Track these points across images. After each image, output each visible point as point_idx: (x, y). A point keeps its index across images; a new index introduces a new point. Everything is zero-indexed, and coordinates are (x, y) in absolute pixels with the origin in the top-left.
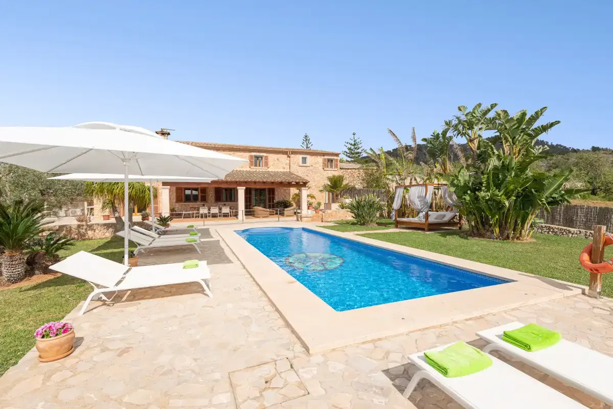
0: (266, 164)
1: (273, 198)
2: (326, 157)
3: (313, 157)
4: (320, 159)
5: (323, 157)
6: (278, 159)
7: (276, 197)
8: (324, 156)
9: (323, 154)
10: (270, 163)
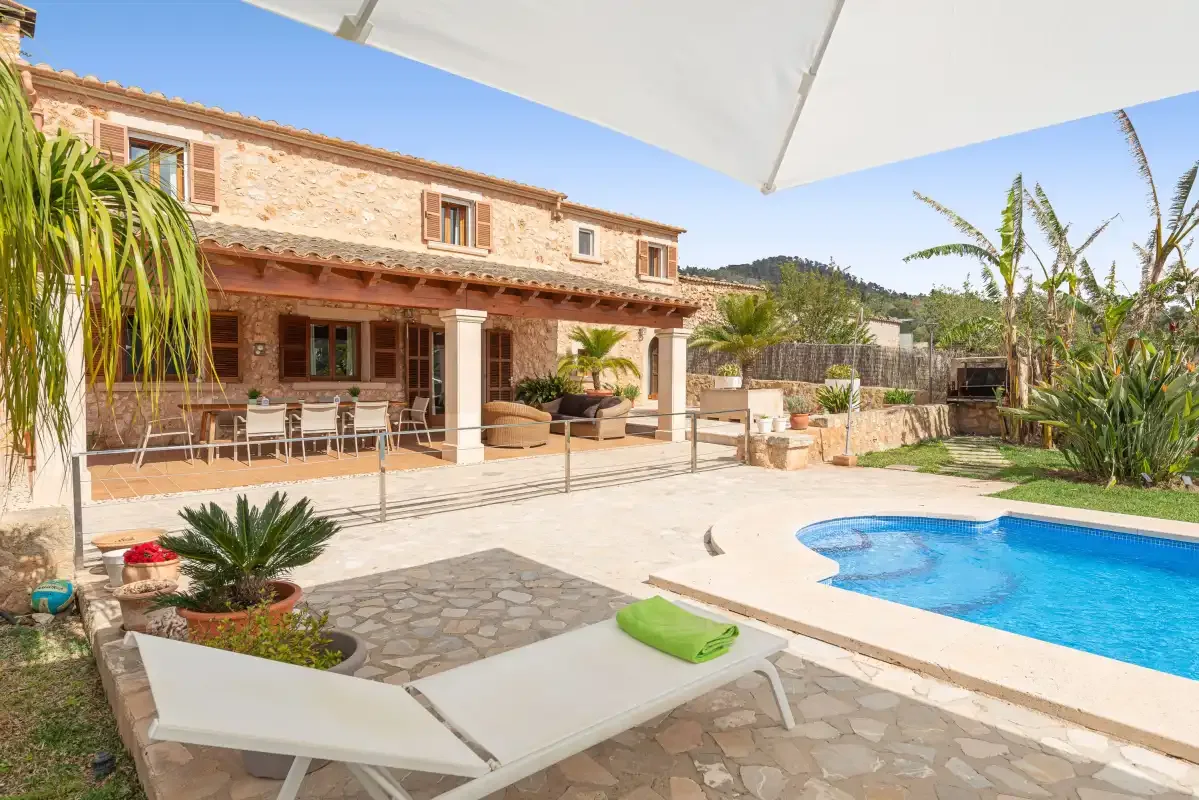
0: (484, 237)
1: (507, 369)
2: (645, 238)
3: (611, 232)
4: (628, 242)
5: (636, 237)
6: (522, 223)
7: (516, 368)
8: (639, 232)
9: (639, 227)
10: (497, 234)
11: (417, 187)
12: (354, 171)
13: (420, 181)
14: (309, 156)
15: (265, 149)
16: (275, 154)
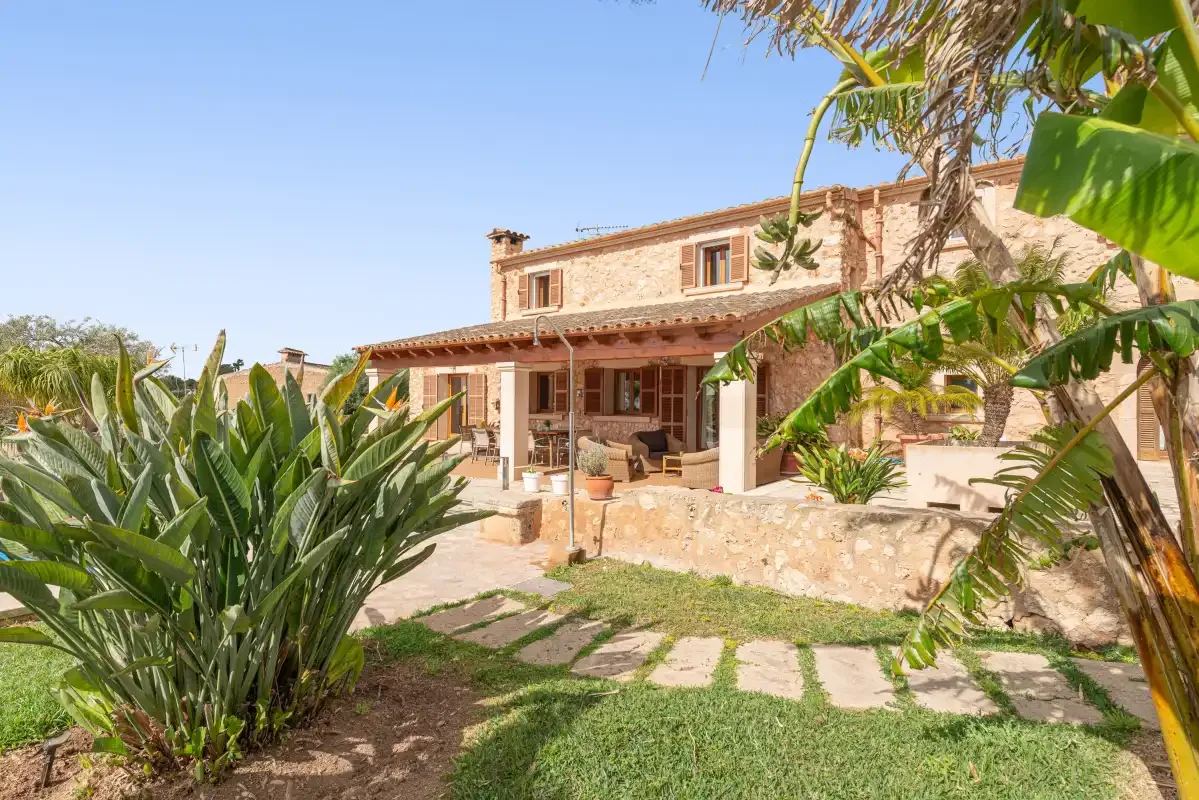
0: (738, 270)
11: (677, 245)
12: (632, 252)
13: (681, 238)
14: (608, 252)
15: (584, 258)
16: (589, 259)
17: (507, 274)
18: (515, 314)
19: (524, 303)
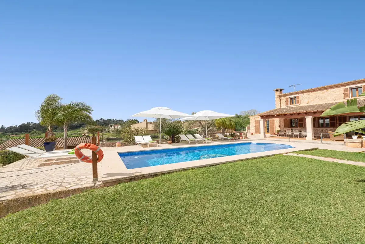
17: (281, 98)
18: (284, 106)
19: (287, 104)
